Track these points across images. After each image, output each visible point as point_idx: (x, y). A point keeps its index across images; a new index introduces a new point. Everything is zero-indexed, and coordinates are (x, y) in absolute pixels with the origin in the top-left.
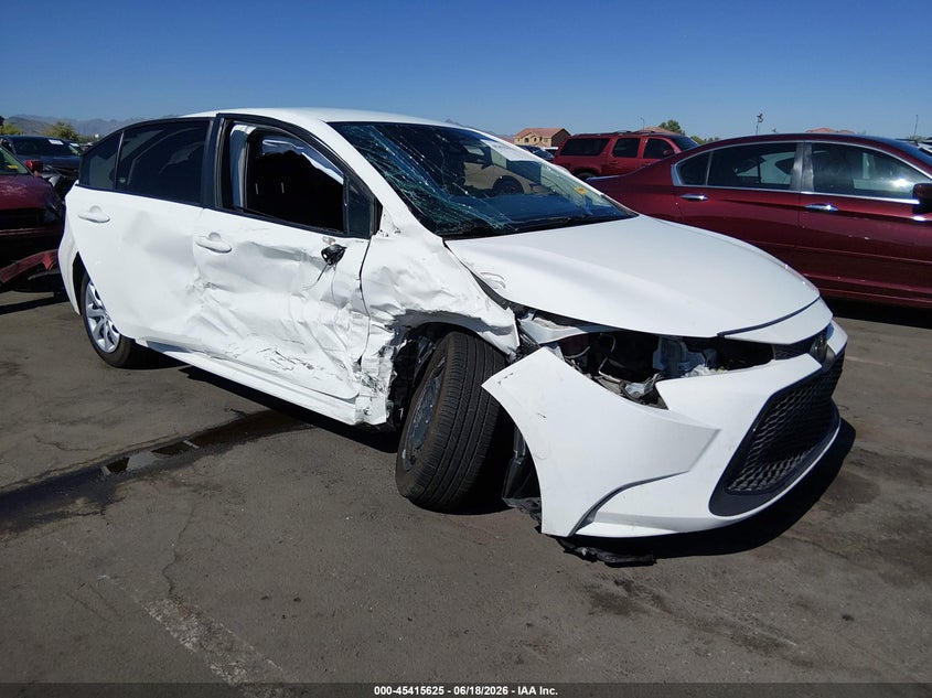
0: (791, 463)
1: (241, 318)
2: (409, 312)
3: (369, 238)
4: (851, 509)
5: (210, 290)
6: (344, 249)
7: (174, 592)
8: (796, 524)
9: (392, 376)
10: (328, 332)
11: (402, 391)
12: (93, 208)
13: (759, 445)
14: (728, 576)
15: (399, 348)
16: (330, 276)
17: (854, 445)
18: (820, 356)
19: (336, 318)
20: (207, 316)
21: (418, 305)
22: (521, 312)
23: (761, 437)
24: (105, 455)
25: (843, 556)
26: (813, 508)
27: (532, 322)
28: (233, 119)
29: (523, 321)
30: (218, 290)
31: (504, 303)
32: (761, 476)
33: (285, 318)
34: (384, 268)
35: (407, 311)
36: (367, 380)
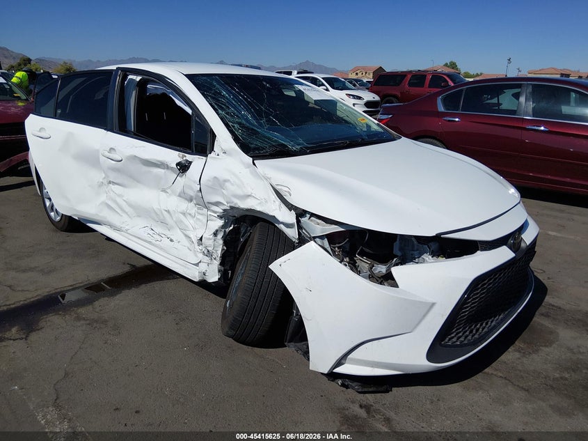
0: (492, 322)
1: (130, 205)
2: (232, 208)
3: (207, 156)
4: (536, 351)
5: (111, 185)
6: (191, 163)
7: (58, 401)
8: (495, 363)
9: (223, 250)
10: (182, 217)
11: (229, 260)
12: (41, 129)
13: (466, 312)
14: (440, 402)
15: (227, 230)
16: (182, 181)
17: (545, 300)
18: (514, 248)
19: (187, 208)
20: (110, 203)
21: (236, 204)
22: (301, 213)
23: (467, 307)
24: (40, 295)
25: (525, 390)
26: (510, 349)
27: (309, 221)
28: (126, 72)
29: (303, 220)
30: (116, 186)
31: (291, 207)
32: (467, 333)
33: (156, 206)
34: (215, 177)
35: (231, 207)
36: (206, 252)
